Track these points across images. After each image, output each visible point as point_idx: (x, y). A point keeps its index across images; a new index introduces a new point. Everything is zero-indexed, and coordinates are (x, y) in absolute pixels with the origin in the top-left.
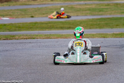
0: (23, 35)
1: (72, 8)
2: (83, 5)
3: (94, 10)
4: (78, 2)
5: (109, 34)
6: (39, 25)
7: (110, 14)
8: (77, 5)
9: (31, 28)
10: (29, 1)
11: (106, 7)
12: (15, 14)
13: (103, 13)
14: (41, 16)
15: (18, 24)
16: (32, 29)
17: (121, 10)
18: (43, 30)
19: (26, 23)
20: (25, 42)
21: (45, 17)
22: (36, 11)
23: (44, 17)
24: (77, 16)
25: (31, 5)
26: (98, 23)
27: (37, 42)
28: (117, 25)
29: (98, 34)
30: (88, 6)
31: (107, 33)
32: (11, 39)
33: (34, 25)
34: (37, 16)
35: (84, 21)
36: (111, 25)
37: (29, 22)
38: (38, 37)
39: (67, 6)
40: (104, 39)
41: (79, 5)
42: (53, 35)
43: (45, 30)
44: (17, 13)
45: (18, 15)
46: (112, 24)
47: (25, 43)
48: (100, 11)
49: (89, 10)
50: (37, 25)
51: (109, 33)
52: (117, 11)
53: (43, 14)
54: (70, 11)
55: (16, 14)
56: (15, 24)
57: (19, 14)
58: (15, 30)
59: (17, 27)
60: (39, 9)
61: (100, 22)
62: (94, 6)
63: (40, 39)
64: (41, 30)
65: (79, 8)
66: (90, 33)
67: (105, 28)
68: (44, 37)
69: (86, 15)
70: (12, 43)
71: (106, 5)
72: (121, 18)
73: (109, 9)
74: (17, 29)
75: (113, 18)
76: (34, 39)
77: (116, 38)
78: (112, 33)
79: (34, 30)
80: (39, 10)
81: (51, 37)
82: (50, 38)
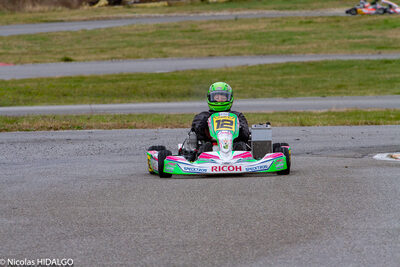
0: (44, 117)
1: (193, 31)
2: (228, 21)
3: (263, 37)
4: (211, 13)
5: (316, 114)
6: (91, 86)
7: (317, 51)
8: (208, 22)
9: (65, 95)
10: (54, 10)
11: (302, 29)
12: (11, 51)
13: (293, 47)
14: (94, 56)
15: (23, 81)
16: (69, 98)
17: (349, 38)
18: (105, 103)
19: (50, 79)
20: (52, 138)
21: (108, 59)
22: (78, 42)
23: (103, 59)
24: (211, 56)
25: (62, 21)
26: (280, 78)
27: (90, 139)
28: (340, 87)
29: (282, 113)
30: (245, 27)
31: (308, 110)
32: (7, 130)
33: (75, 87)
34: (81, 58)
35: (232, 73)
36: (320, 86)
37: (57, 76)
38: (94, 124)
39: (176, 27)
40: (303, 128)
41: (215, 22)
42: (139, 116)
43: (110, 102)
44: (19, 47)
45: (23, 54)
46: (325, 81)
47: (53, 140)
48: (284, 41)
49: (249, 36)
50: (84, 85)
51: (314, 111)
52: (336, 42)
53: (102, 51)
54: (188, 41)
55: (16, 50)
56: (14, 81)
57: (24, 50)
58: (15, 103)
59: (20, 93)
60: (88, 36)
61: (285, 77)
62: (262, 26)
63: (100, 128)
64: (97, 102)
65: (217, 32)
66: (255, 111)
67: (300, 95)
68: (110, 123)
69: (238, 54)
70: (13, 143)
71: (301, 23)
72: (350, 65)
73: (313, 36)
74: (22, 97)
75: (326, 62)
76: (79, 128)
77: (342, 127)
78: (326, 110)
79: (75, 103)
80: (89, 38)
81: (133, 123)
82: (131, 128)
